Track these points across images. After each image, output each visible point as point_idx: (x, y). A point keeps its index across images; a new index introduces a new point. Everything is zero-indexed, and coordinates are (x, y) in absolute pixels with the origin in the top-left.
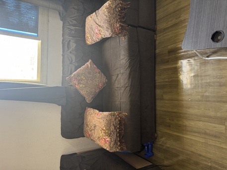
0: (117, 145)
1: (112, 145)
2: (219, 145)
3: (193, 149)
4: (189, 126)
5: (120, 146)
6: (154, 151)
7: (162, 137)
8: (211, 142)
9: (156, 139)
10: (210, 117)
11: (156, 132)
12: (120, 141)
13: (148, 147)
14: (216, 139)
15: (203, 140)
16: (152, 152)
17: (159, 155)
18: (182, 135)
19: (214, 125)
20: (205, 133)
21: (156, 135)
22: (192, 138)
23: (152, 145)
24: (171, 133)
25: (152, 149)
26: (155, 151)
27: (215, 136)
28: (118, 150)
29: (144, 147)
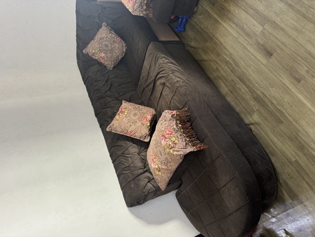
0: (142, 8)
1: (135, 7)
2: (246, 45)
3: (222, 40)
4: (232, 13)
5: (146, 10)
6: (186, 27)
7: (200, 15)
8: (241, 40)
9: (194, 13)
10: (257, 11)
11: (197, 5)
12: (147, 5)
13: (182, 19)
14: (247, 39)
15: (235, 34)
16: (184, 27)
17: (190, 33)
18: (220, 20)
19: (254, 22)
20: (242, 29)
21: (196, 9)
22: (228, 28)
23: (187, 20)
24: (212, 13)
25: (185, 24)
26: (188, 27)
27: (248, 35)
28: (142, 15)
29: (179, 18)
